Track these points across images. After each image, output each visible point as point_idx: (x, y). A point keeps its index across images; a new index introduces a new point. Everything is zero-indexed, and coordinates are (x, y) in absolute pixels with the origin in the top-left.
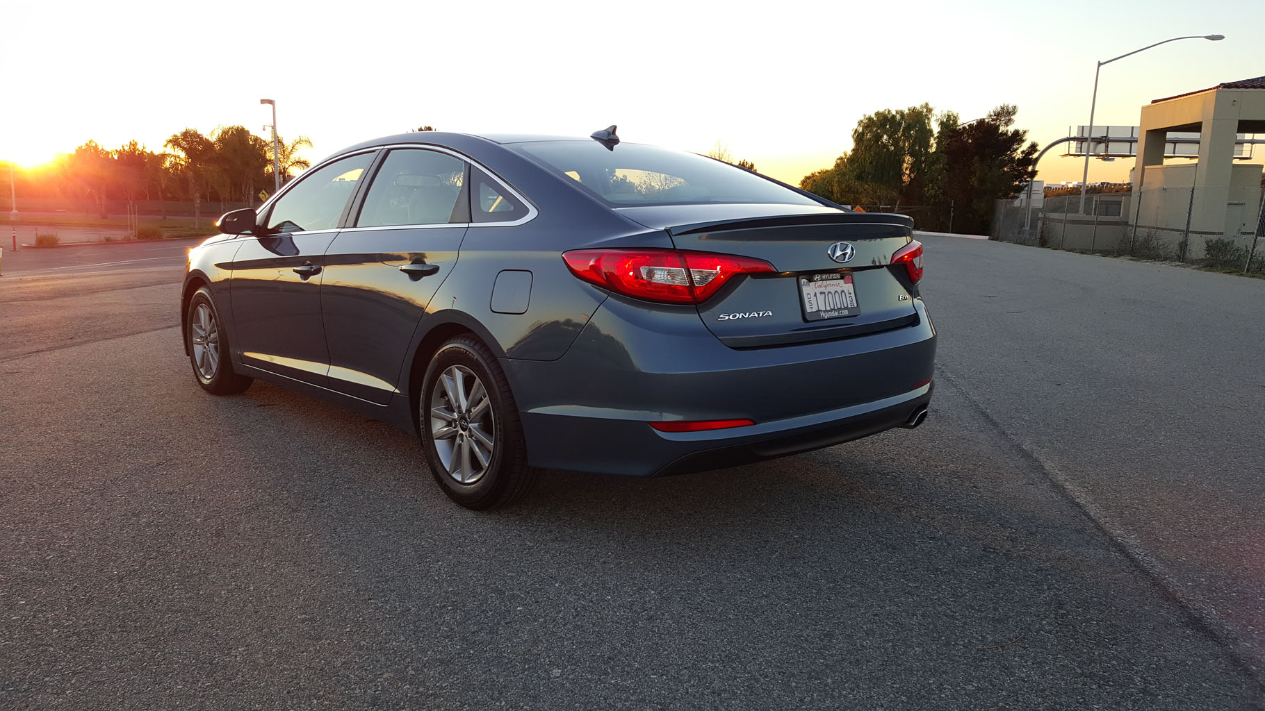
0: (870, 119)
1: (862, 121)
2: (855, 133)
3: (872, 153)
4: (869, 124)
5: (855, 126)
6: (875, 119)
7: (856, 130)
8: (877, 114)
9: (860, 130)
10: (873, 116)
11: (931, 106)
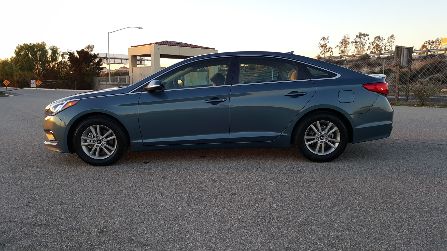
0: (21, 46)
1: (18, 47)
2: (15, 51)
3: (26, 59)
4: (22, 48)
5: (15, 49)
6: (24, 46)
7: (16, 50)
8: (24, 44)
9: (17, 50)
10: (22, 45)
11: (45, 43)
